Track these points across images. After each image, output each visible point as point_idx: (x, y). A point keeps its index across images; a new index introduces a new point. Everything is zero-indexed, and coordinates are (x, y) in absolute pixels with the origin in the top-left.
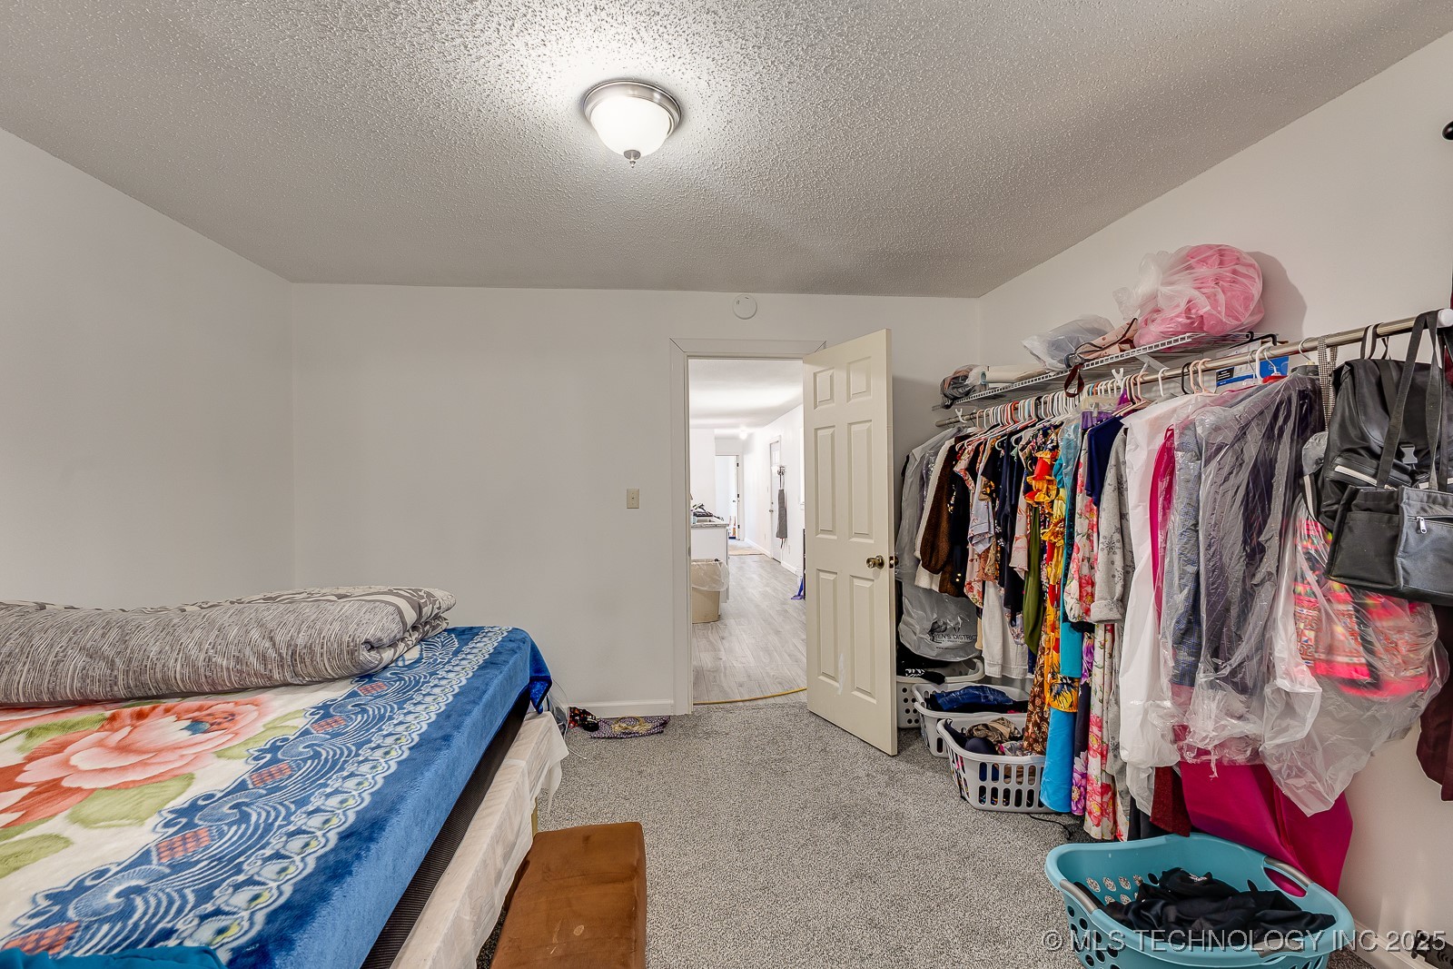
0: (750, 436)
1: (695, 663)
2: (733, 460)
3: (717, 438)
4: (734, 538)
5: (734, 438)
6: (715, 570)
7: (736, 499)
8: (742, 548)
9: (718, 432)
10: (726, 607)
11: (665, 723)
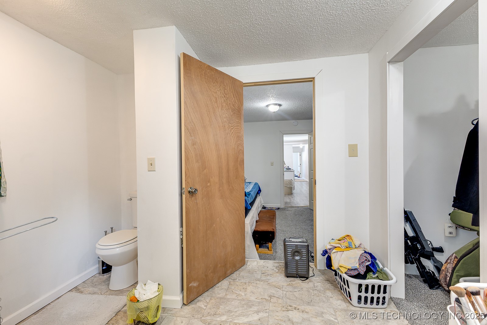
0: (304, 147)
1: (285, 201)
2: (299, 153)
3: (293, 147)
4: (299, 177)
5: (299, 147)
6: (291, 182)
7: (299, 165)
8: (301, 180)
9: (294, 146)
10: (294, 191)
11: (279, 208)
